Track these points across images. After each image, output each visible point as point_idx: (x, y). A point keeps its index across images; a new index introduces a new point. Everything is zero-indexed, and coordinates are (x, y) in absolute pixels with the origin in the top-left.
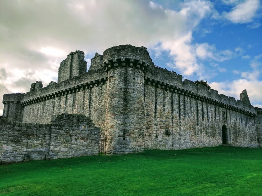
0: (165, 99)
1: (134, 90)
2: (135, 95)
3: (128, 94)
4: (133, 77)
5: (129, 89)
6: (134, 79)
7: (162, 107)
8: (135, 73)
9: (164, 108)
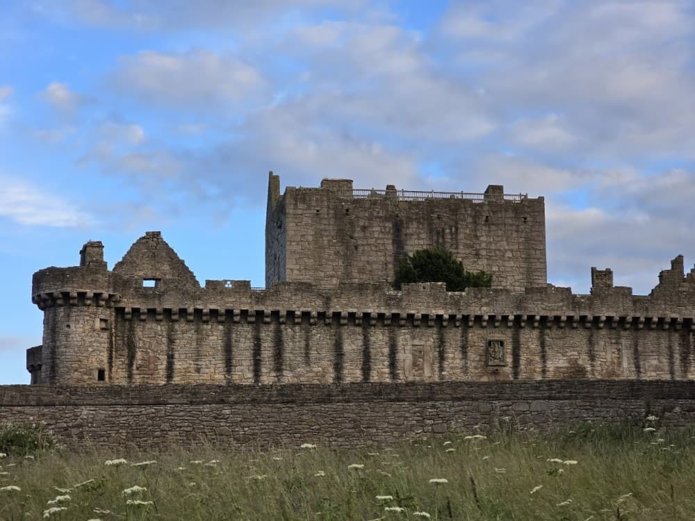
0: (203, 343)
1: (66, 347)
2: (69, 357)
3: (57, 357)
4: (66, 323)
5: (58, 347)
6: (68, 326)
7: (192, 362)
8: (69, 316)
9: (197, 365)
